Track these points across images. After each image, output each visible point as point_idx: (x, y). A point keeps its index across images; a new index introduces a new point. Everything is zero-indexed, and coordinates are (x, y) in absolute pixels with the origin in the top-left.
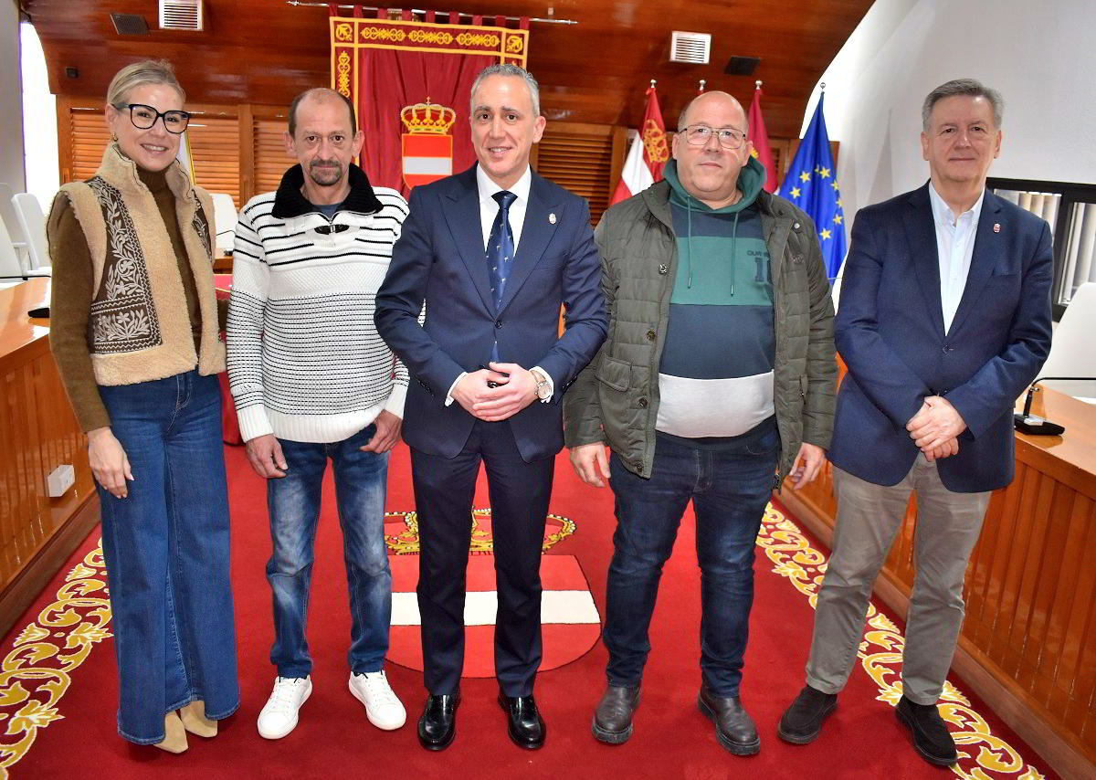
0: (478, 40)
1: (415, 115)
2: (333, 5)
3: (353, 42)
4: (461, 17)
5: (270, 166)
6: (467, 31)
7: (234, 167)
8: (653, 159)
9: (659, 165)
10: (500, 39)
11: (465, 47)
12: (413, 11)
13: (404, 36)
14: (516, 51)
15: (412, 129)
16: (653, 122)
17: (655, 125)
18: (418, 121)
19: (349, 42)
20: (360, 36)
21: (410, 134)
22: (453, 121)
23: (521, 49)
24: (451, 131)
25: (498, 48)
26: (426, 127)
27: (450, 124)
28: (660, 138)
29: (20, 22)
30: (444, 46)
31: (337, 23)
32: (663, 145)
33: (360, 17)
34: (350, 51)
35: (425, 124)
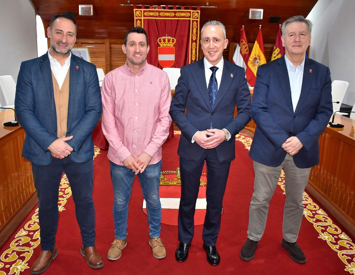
0: (183, 14)
1: (162, 40)
2: (135, 5)
3: (141, 17)
4: (177, 7)
5: (115, 59)
6: (179, 12)
7: (103, 60)
8: (243, 53)
9: (245, 55)
10: (190, 14)
11: (179, 17)
12: (161, 6)
13: (158, 14)
14: (196, 18)
15: (161, 45)
16: (243, 40)
17: (244, 41)
18: (163, 42)
19: (140, 17)
20: (144, 15)
21: (161, 47)
22: (175, 42)
23: (197, 17)
24: (174, 46)
25: (190, 17)
26: (166, 44)
27: (174, 43)
28: (246, 46)
29: (36, 15)
30: (172, 17)
31: (136, 11)
32: (247, 48)
33: (144, 9)
34: (141, 20)
35: (165, 43)
